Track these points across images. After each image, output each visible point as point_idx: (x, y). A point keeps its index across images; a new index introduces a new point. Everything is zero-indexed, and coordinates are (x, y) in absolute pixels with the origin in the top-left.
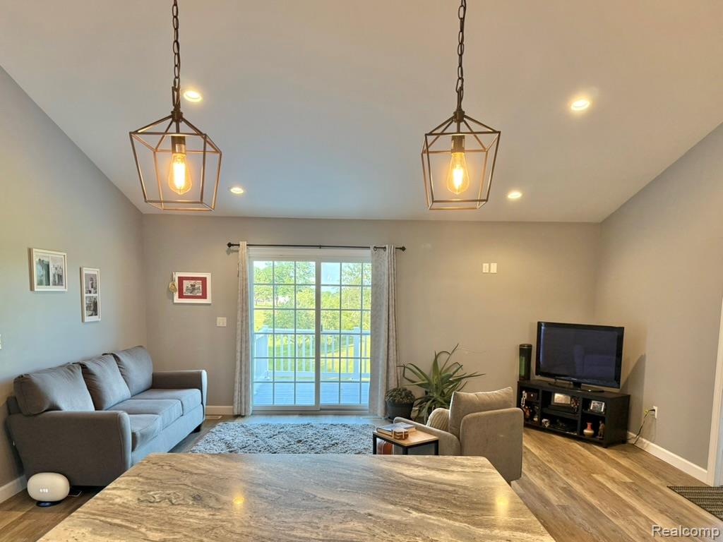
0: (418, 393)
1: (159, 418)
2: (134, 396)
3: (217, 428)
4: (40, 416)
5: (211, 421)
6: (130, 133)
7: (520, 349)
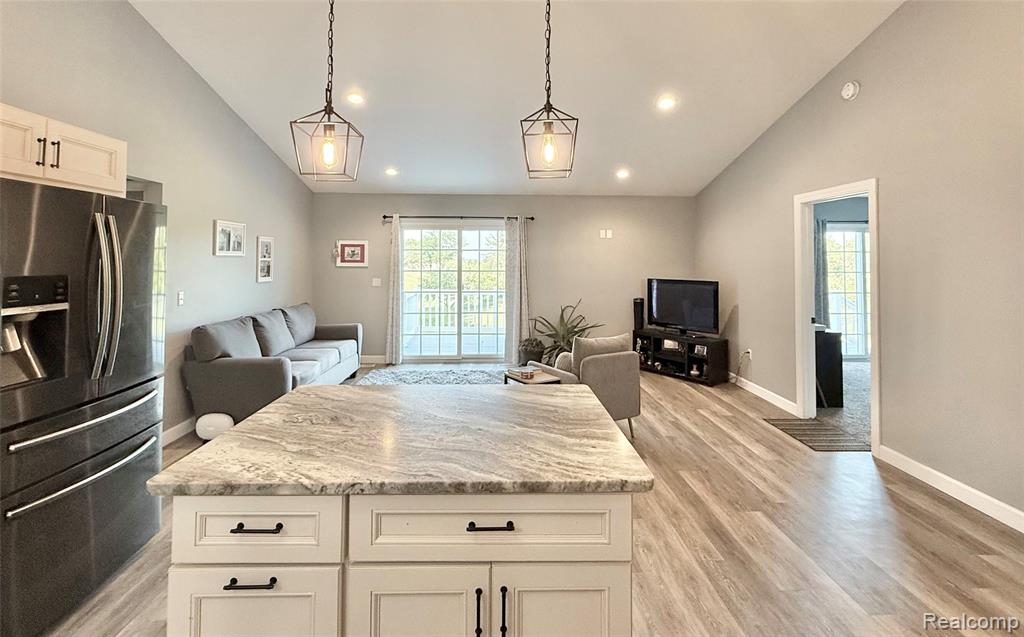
0: (548, 343)
1: (318, 364)
2: (297, 346)
3: (370, 374)
4: (213, 362)
5: (365, 368)
6: (291, 123)
7: (635, 303)
